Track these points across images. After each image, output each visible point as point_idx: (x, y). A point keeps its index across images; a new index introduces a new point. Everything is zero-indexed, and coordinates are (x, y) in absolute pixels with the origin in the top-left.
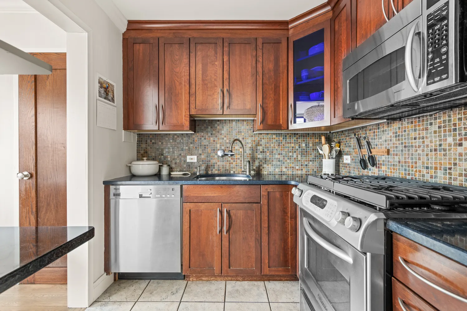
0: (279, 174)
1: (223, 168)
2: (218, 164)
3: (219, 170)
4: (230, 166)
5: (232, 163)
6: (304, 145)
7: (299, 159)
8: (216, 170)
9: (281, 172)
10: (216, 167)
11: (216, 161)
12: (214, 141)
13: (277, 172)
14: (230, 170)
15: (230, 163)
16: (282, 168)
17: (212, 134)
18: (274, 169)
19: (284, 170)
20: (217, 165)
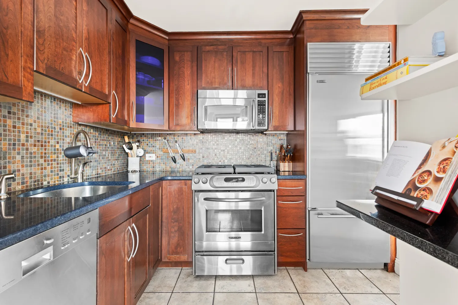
0: (96, 177)
1: (31, 178)
2: (21, 172)
3: (23, 183)
4: (42, 173)
5: (45, 168)
6: (112, 143)
7: (110, 158)
8: (18, 184)
9: (97, 174)
10: (19, 179)
11: (18, 166)
12: (14, 127)
13: (94, 175)
14: (42, 179)
15: (42, 169)
16: (98, 169)
17: (9, 113)
18: (92, 171)
19: (100, 171)
20: (19, 174)
